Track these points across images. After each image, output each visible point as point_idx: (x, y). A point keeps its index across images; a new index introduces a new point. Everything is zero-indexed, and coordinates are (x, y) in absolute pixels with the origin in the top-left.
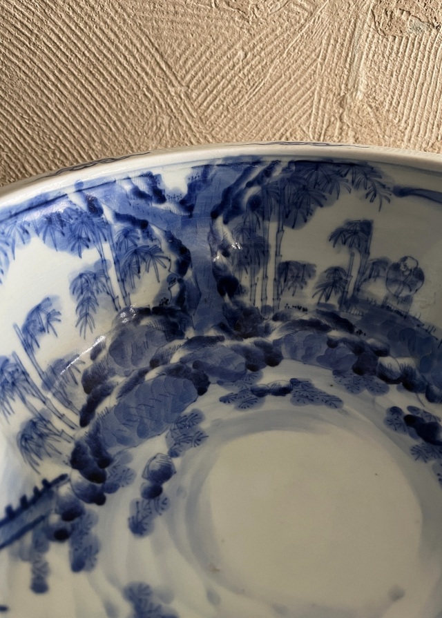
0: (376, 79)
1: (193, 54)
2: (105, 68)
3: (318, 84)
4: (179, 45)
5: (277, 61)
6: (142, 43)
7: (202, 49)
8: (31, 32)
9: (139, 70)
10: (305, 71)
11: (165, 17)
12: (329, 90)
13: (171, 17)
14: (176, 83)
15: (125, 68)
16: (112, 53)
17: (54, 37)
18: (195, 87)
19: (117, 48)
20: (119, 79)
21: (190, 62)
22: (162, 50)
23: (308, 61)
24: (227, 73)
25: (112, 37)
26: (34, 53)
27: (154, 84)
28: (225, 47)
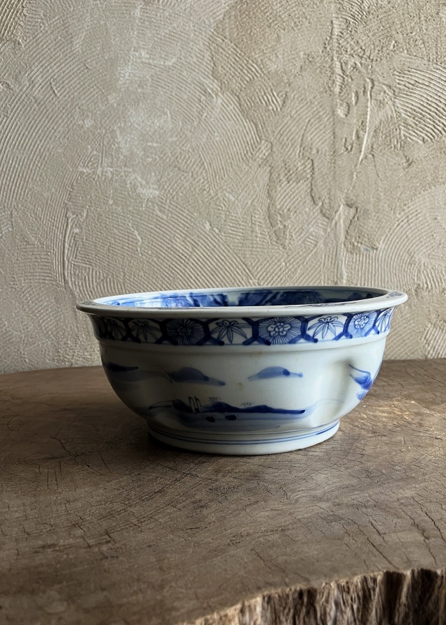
0: (351, 273)
1: (261, 265)
2: (219, 272)
3: (323, 277)
4: (254, 261)
5: (301, 267)
6: (237, 261)
7: (265, 262)
8: (186, 257)
9: (235, 273)
10: (315, 270)
11: (248, 249)
12: (329, 279)
13: (251, 249)
14: (253, 278)
15: (228, 272)
16: (223, 266)
17: (196, 259)
18: (263, 279)
19: (225, 263)
20: (226, 277)
21: (259, 268)
22: (246, 263)
23: (317, 266)
24: (277, 273)
25: (223, 258)
26: (186, 267)
27: (242, 279)
28: (276, 261)
